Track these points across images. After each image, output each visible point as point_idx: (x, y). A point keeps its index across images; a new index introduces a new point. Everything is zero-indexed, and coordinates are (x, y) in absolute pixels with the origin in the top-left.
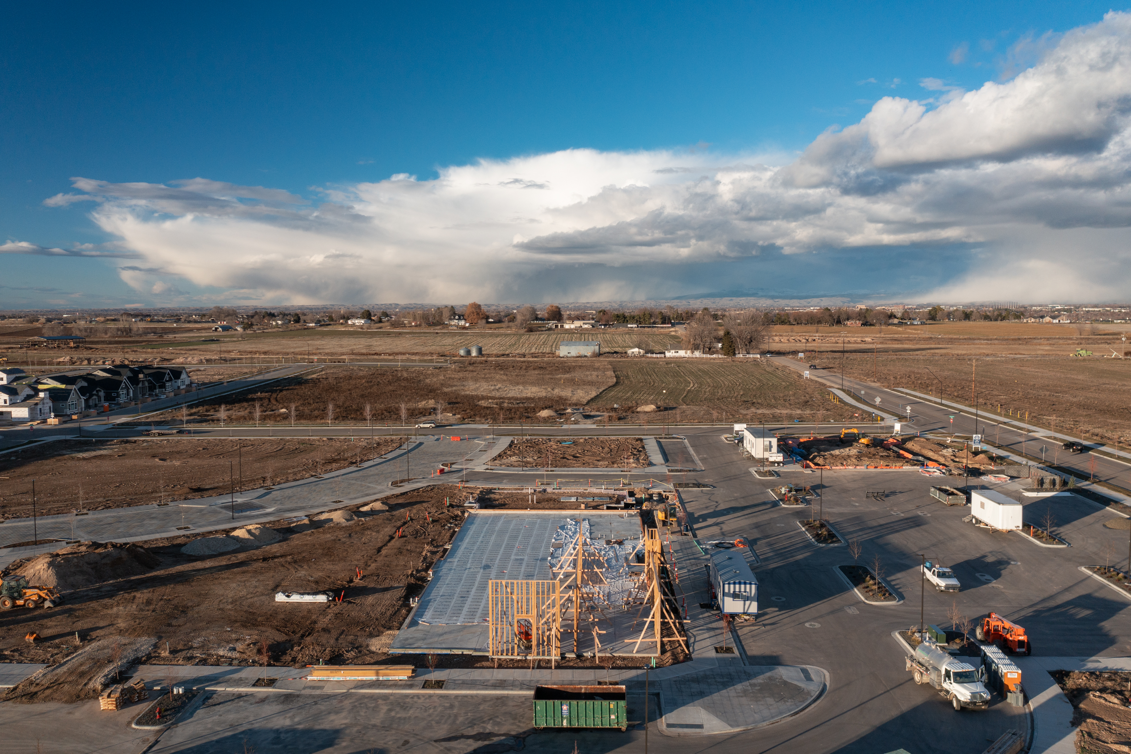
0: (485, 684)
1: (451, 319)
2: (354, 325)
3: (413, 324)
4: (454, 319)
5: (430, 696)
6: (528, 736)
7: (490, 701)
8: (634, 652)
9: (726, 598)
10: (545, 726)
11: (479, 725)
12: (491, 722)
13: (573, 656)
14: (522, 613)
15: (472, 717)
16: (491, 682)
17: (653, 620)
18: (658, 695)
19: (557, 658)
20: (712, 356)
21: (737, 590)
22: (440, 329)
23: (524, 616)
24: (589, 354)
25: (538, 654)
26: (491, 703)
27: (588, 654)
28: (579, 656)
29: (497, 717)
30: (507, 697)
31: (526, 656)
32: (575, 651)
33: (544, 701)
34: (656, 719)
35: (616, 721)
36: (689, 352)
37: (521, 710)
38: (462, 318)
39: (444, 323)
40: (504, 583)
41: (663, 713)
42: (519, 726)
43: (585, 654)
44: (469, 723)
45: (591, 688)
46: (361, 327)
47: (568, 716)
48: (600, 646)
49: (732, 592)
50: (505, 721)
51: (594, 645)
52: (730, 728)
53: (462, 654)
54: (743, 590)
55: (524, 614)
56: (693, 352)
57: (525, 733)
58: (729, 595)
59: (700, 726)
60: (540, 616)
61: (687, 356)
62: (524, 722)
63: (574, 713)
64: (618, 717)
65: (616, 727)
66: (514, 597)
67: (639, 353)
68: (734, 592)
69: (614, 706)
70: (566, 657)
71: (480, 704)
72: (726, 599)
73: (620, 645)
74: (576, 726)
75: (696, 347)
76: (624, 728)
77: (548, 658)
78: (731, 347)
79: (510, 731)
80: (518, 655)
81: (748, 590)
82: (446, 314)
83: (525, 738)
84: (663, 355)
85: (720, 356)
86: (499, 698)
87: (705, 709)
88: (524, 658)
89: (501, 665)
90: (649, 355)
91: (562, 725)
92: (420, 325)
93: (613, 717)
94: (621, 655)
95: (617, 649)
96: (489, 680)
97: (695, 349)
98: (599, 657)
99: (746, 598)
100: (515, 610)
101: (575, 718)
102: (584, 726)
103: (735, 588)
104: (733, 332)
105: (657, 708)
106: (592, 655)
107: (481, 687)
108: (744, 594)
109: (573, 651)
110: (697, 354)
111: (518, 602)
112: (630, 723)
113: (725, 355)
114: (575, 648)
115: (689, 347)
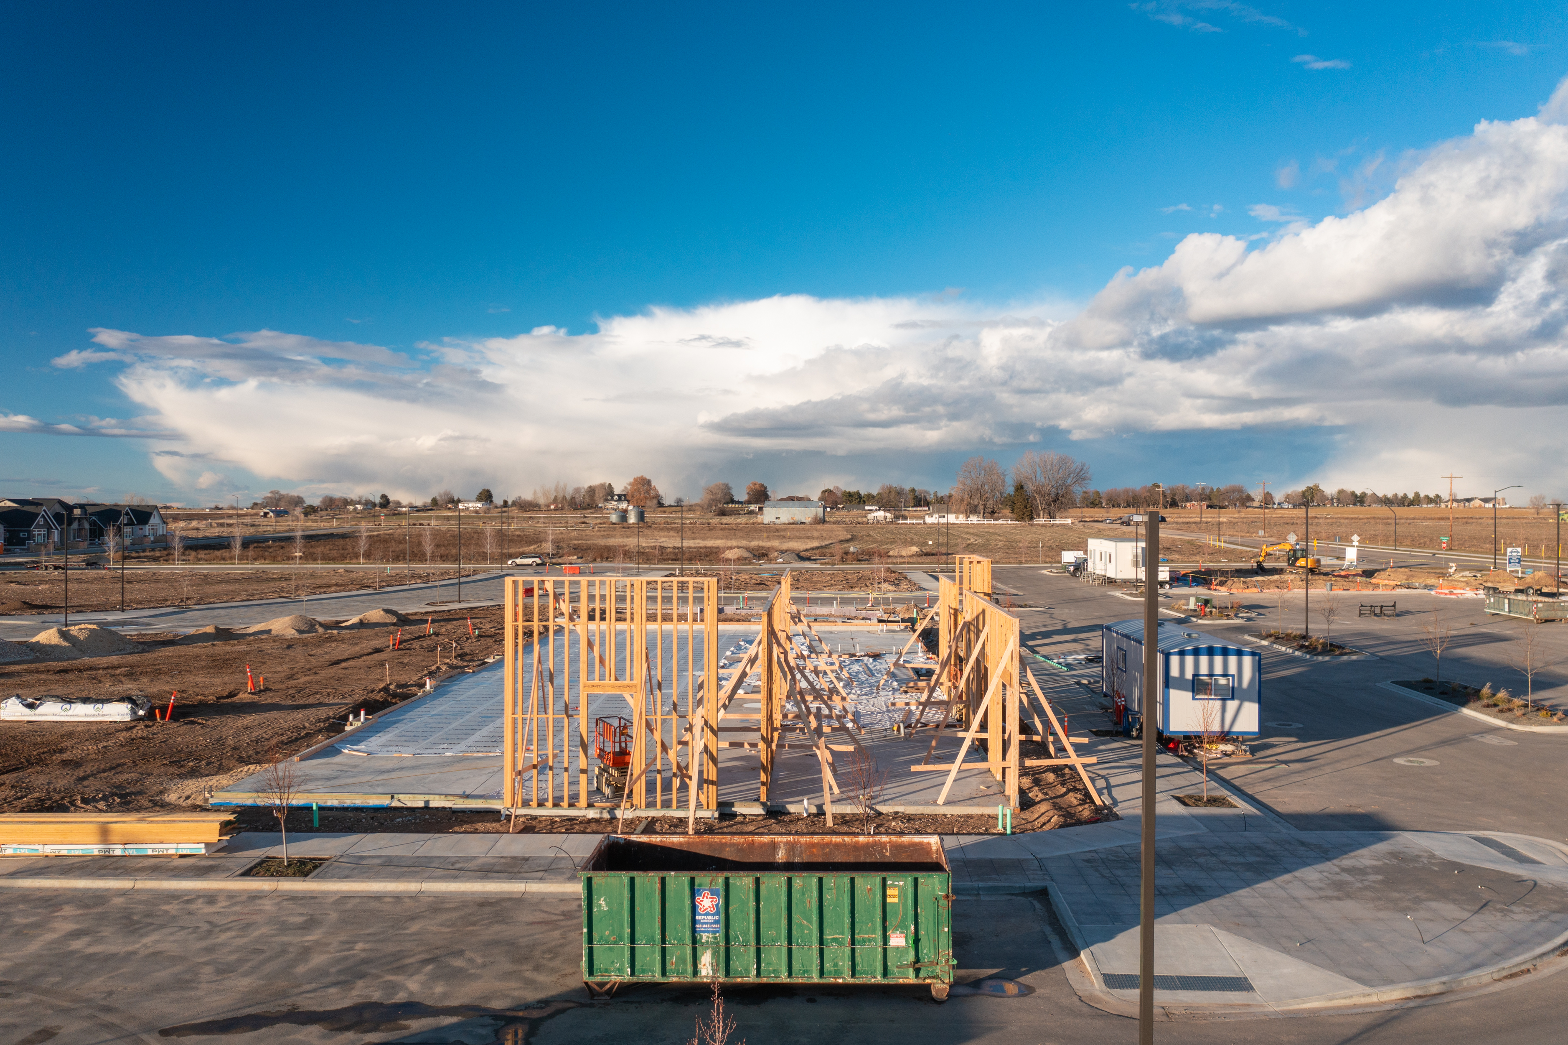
0: (458, 866)
1: (606, 500)
2: (467, 509)
3: (552, 507)
4: (612, 499)
5: (255, 897)
6: (551, 1016)
7: (456, 909)
8: (940, 801)
9: (1174, 693)
10: (626, 977)
11: (377, 977)
12: (429, 968)
13: (758, 810)
14: (602, 677)
15: (364, 955)
16: (479, 862)
17: (984, 736)
18: (1042, 894)
19: (706, 814)
20: (997, 522)
21: (1204, 669)
22: (591, 513)
23: (608, 687)
24: (808, 520)
25: (650, 805)
26: (455, 915)
27: (801, 807)
28: (775, 813)
29: (460, 953)
30: (519, 901)
31: (611, 810)
32: (763, 798)
33: (624, 877)
34: (1056, 962)
35: (911, 957)
36: (961, 516)
37: (556, 934)
38: (623, 498)
39: (597, 506)
40: (549, 586)
41: (1079, 942)
42: (530, 983)
43: (792, 808)
44: (340, 972)
45: (813, 845)
46: (477, 512)
47: (720, 936)
48: (836, 790)
49: (1189, 675)
50: (484, 965)
51: (821, 789)
52: (1361, 988)
53: (427, 808)
54: (1218, 669)
55: (609, 681)
56: (968, 517)
57: (544, 1003)
58: (1181, 683)
59: (1239, 984)
60: (654, 686)
61: (957, 522)
62: (553, 971)
63: (743, 926)
64: (917, 941)
65: (910, 978)
66: (579, 629)
67: (885, 518)
68: (1196, 675)
69: (902, 895)
70: (735, 815)
71: (413, 918)
72: (1175, 695)
73: (896, 790)
74: (751, 978)
75: (973, 510)
76: (940, 987)
77: (680, 814)
78: (1026, 507)
79: (487, 998)
80: (590, 805)
81: (1233, 670)
82: (599, 494)
83: (541, 1020)
84: (921, 521)
85: (1010, 522)
86: (485, 903)
87: (1228, 930)
88: (606, 815)
89: (530, 827)
90: (901, 521)
91: (695, 972)
92: (562, 509)
93: (897, 940)
94: (900, 809)
95: (886, 797)
96: (475, 858)
97: (971, 513)
98: (834, 817)
99: (1232, 693)
100: (583, 666)
101: (745, 944)
102: (784, 978)
103: (1197, 665)
104: (1030, 487)
105: (1048, 930)
106: (814, 810)
107: (439, 872)
108: (1222, 681)
109: (758, 800)
110: (974, 519)
111: (590, 645)
112: (962, 972)
113: (1017, 520)
114: (763, 789)
115: (962, 508)
